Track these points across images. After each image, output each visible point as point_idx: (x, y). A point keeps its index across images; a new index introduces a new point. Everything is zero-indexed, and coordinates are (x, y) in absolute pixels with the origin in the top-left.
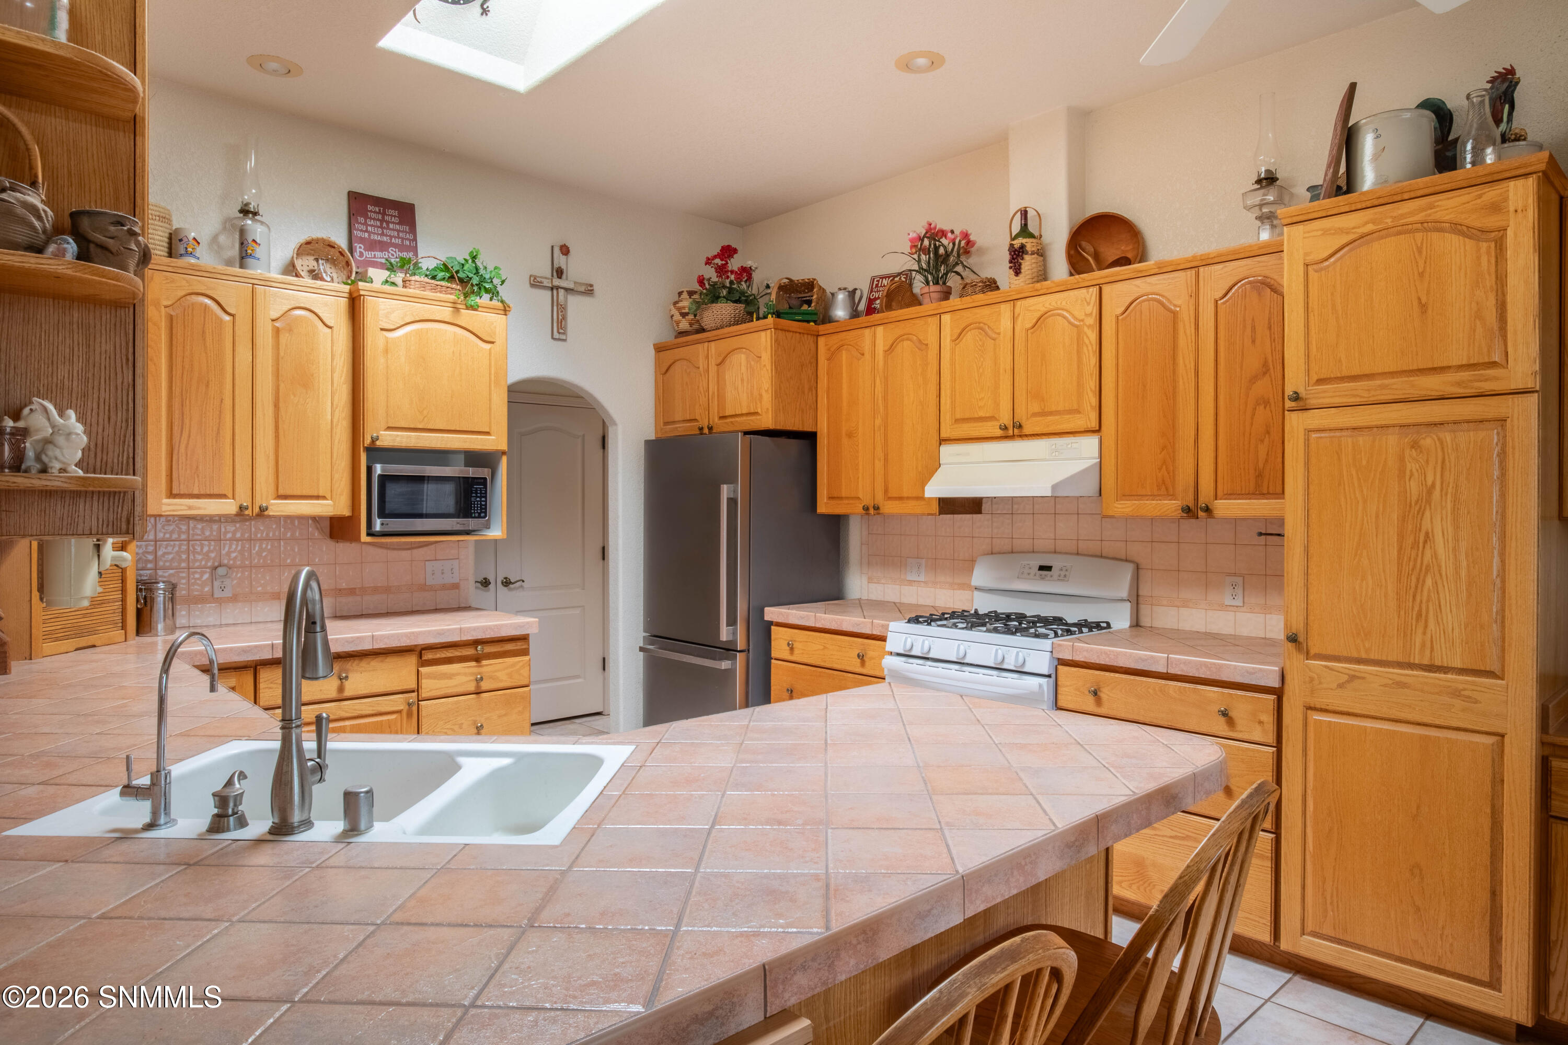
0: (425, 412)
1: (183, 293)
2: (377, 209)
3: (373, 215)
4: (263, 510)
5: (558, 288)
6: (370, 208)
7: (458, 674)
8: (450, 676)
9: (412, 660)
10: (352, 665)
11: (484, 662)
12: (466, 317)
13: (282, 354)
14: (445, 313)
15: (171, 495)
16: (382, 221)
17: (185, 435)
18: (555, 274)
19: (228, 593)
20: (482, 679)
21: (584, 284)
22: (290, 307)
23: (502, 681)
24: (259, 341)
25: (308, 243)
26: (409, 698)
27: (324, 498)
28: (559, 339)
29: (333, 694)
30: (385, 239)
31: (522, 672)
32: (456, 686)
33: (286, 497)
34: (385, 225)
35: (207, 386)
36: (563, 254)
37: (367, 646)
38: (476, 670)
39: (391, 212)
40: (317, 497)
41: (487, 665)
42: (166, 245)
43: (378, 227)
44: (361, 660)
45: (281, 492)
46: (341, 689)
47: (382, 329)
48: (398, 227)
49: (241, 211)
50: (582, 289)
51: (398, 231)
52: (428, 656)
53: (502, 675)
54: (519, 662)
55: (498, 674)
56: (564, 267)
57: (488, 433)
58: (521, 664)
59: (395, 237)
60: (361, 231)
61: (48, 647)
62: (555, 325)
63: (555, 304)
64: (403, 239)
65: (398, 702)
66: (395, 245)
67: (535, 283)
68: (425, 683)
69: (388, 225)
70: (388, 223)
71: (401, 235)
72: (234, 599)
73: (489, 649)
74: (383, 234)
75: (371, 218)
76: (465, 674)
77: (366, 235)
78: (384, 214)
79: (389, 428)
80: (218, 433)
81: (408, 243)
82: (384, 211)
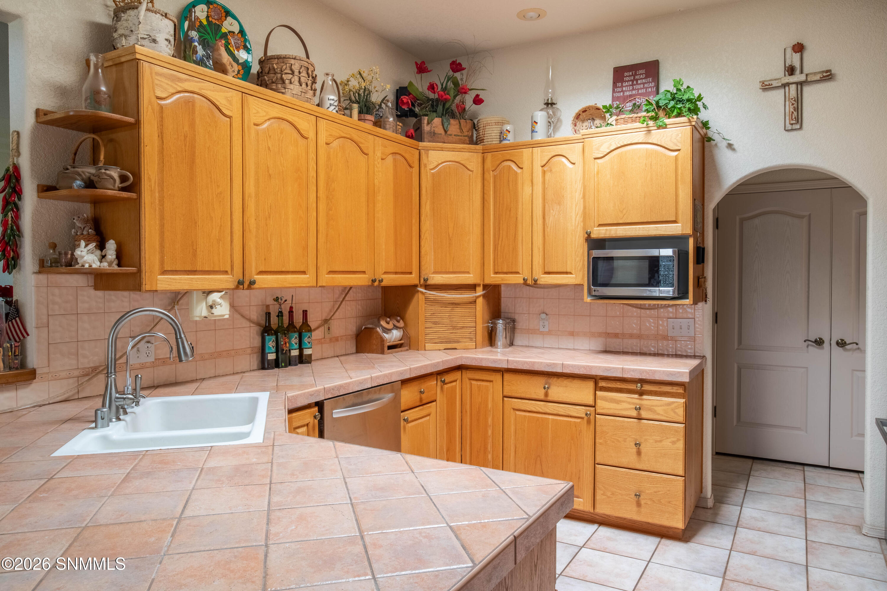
0: (624, 212)
1: (500, 161)
2: (631, 73)
3: (627, 79)
4: (536, 281)
5: (788, 84)
6: (626, 74)
7: (624, 402)
8: (617, 402)
9: (591, 385)
10: (554, 381)
11: (645, 397)
12: (657, 135)
13: (546, 186)
14: (640, 137)
15: (496, 273)
16: (633, 81)
17: (500, 239)
18: (787, 73)
19: (546, 329)
20: (640, 408)
21: (820, 72)
22: (551, 156)
23: (659, 414)
24: (535, 181)
25: (584, 111)
26: (588, 410)
27: (571, 273)
28: (792, 130)
29: (542, 397)
30: (634, 92)
31: (676, 410)
32: (621, 410)
33: (549, 273)
34: (635, 82)
35: (510, 211)
36: (796, 52)
37: (559, 370)
38: (637, 401)
39: (641, 72)
40: (567, 273)
41: (646, 400)
42: (498, 137)
43: (631, 85)
44: (558, 378)
45: (547, 270)
46: (546, 395)
47: (595, 159)
48: (644, 81)
49: (546, 104)
50: (818, 77)
51: (644, 84)
52: (602, 384)
53: (659, 410)
54: (674, 402)
55: (656, 408)
56: (797, 64)
57: (675, 222)
58: (676, 404)
59: (641, 89)
60: (619, 92)
61: (428, 346)
62: (787, 118)
63: (787, 99)
64: (646, 88)
65: (580, 411)
66: (641, 95)
67: (766, 87)
68: (599, 403)
69: (637, 82)
70: (637, 80)
71: (646, 85)
72: (550, 333)
73: (647, 387)
74: (633, 89)
75: (626, 81)
76: (629, 403)
77: (622, 94)
78: (636, 74)
79: (600, 225)
80: (515, 237)
81: (650, 90)
82: (636, 73)
